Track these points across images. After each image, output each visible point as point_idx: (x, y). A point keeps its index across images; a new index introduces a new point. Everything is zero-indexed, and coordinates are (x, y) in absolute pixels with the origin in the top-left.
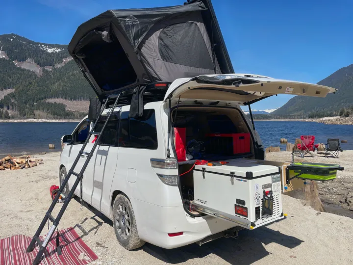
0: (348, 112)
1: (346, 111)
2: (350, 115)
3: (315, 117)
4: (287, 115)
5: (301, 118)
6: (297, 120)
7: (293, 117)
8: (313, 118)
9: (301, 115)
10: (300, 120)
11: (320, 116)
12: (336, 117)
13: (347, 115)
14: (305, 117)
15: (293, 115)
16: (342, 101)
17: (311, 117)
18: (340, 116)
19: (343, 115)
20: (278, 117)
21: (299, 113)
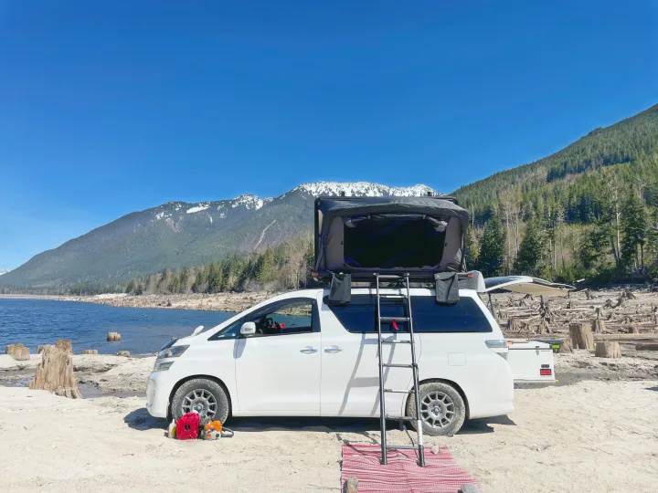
0: (140, 287)
1: (137, 285)
2: (144, 292)
3: (83, 292)
4: (27, 286)
5: (55, 294)
6: (46, 297)
7: (40, 291)
8: (79, 295)
9: (54, 288)
10: (53, 297)
11: (91, 292)
12: (121, 295)
13: (139, 292)
14: (63, 291)
15: (39, 288)
16: (129, 267)
17: (75, 292)
18: (127, 292)
19: (133, 291)
20: (6, 290)
21: (50, 284)
